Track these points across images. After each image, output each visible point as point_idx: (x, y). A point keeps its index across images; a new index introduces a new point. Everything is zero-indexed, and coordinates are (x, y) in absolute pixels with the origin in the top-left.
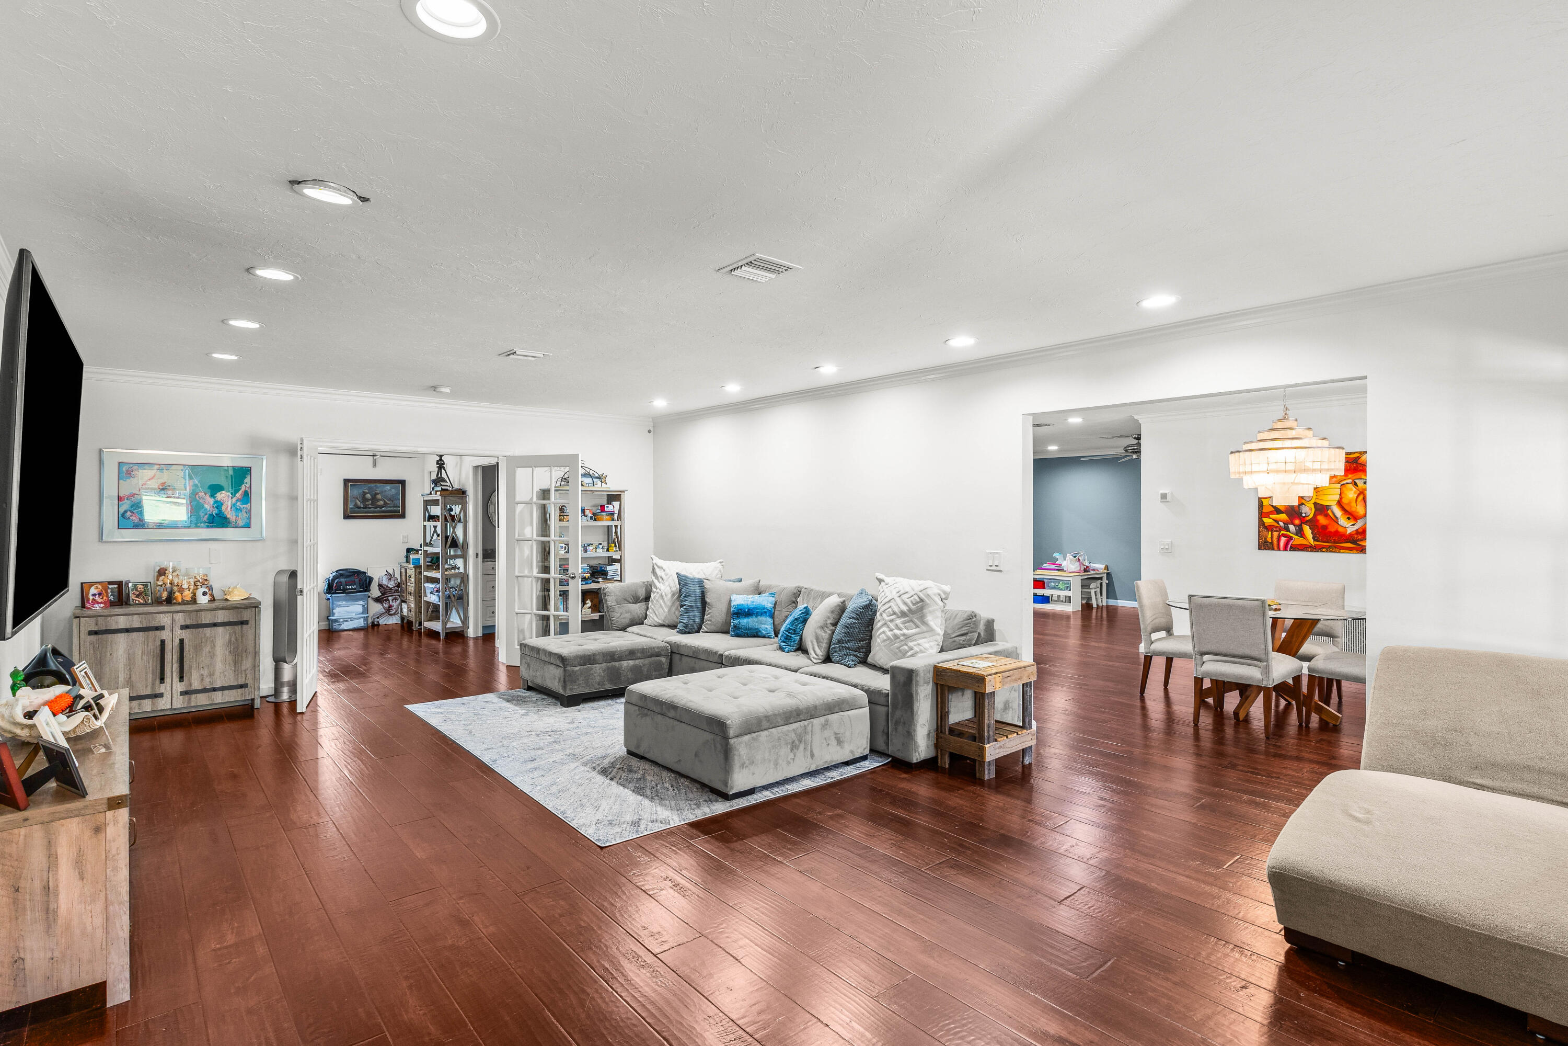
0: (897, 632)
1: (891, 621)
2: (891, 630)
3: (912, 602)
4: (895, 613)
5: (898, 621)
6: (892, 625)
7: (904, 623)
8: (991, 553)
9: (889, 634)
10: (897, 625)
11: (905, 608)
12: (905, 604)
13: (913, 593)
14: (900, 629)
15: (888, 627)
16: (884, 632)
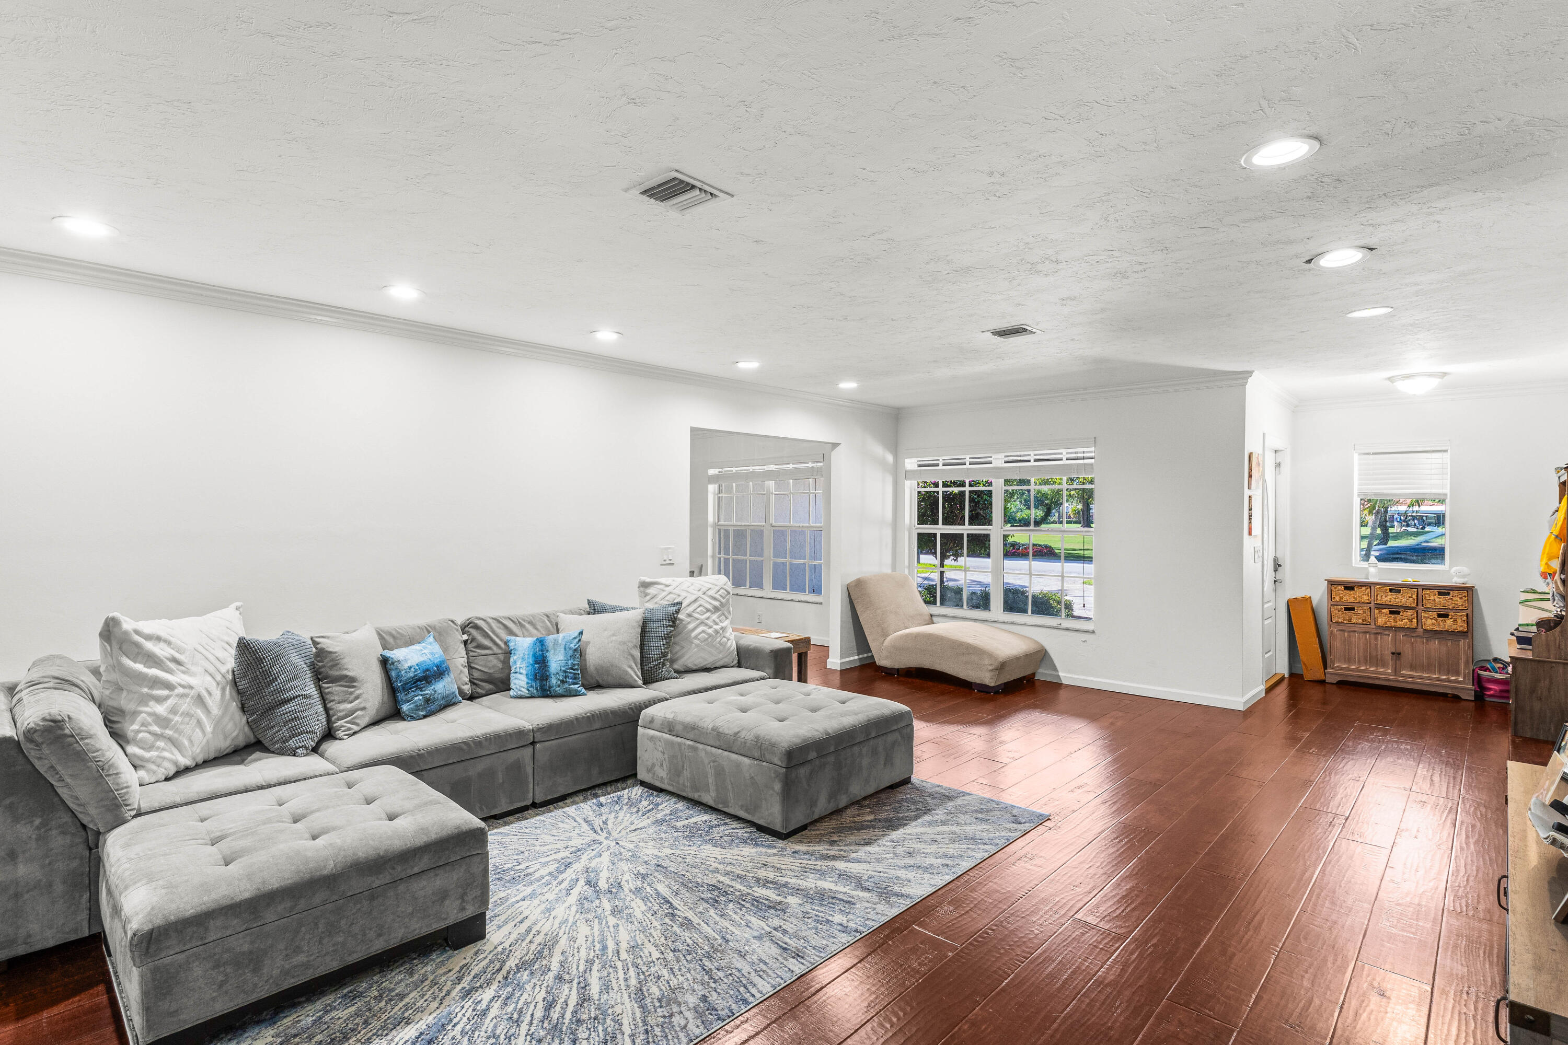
0: (717, 627)
1: (708, 618)
2: (711, 627)
3: (721, 596)
4: (708, 610)
5: (714, 617)
6: (710, 622)
7: (719, 617)
8: (665, 548)
9: (710, 631)
10: (714, 621)
11: (717, 604)
12: (715, 599)
13: (718, 588)
14: (717, 624)
15: (706, 625)
16: (703, 631)
